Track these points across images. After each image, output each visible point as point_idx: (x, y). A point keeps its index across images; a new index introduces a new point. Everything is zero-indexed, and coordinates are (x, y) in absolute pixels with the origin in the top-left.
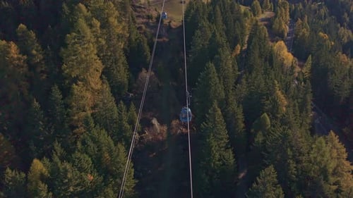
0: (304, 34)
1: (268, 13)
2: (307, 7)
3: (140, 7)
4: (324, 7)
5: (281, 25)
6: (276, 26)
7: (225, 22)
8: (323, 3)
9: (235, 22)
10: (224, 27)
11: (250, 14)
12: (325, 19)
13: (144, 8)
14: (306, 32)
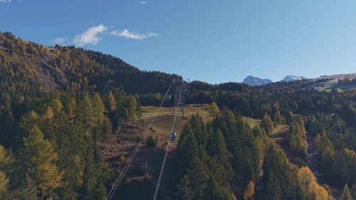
0: (329, 154)
1: (281, 126)
2: (321, 118)
3: (131, 127)
4: (339, 118)
5: (299, 143)
6: (293, 143)
7: (231, 148)
8: (337, 115)
9: (244, 148)
10: (231, 155)
11: (261, 130)
12: (344, 131)
13: (136, 128)
14: (329, 150)
